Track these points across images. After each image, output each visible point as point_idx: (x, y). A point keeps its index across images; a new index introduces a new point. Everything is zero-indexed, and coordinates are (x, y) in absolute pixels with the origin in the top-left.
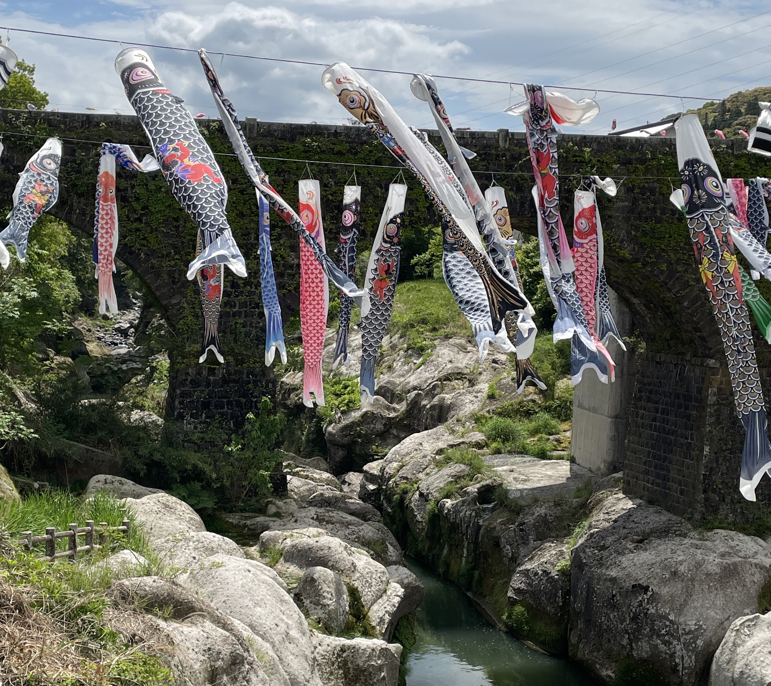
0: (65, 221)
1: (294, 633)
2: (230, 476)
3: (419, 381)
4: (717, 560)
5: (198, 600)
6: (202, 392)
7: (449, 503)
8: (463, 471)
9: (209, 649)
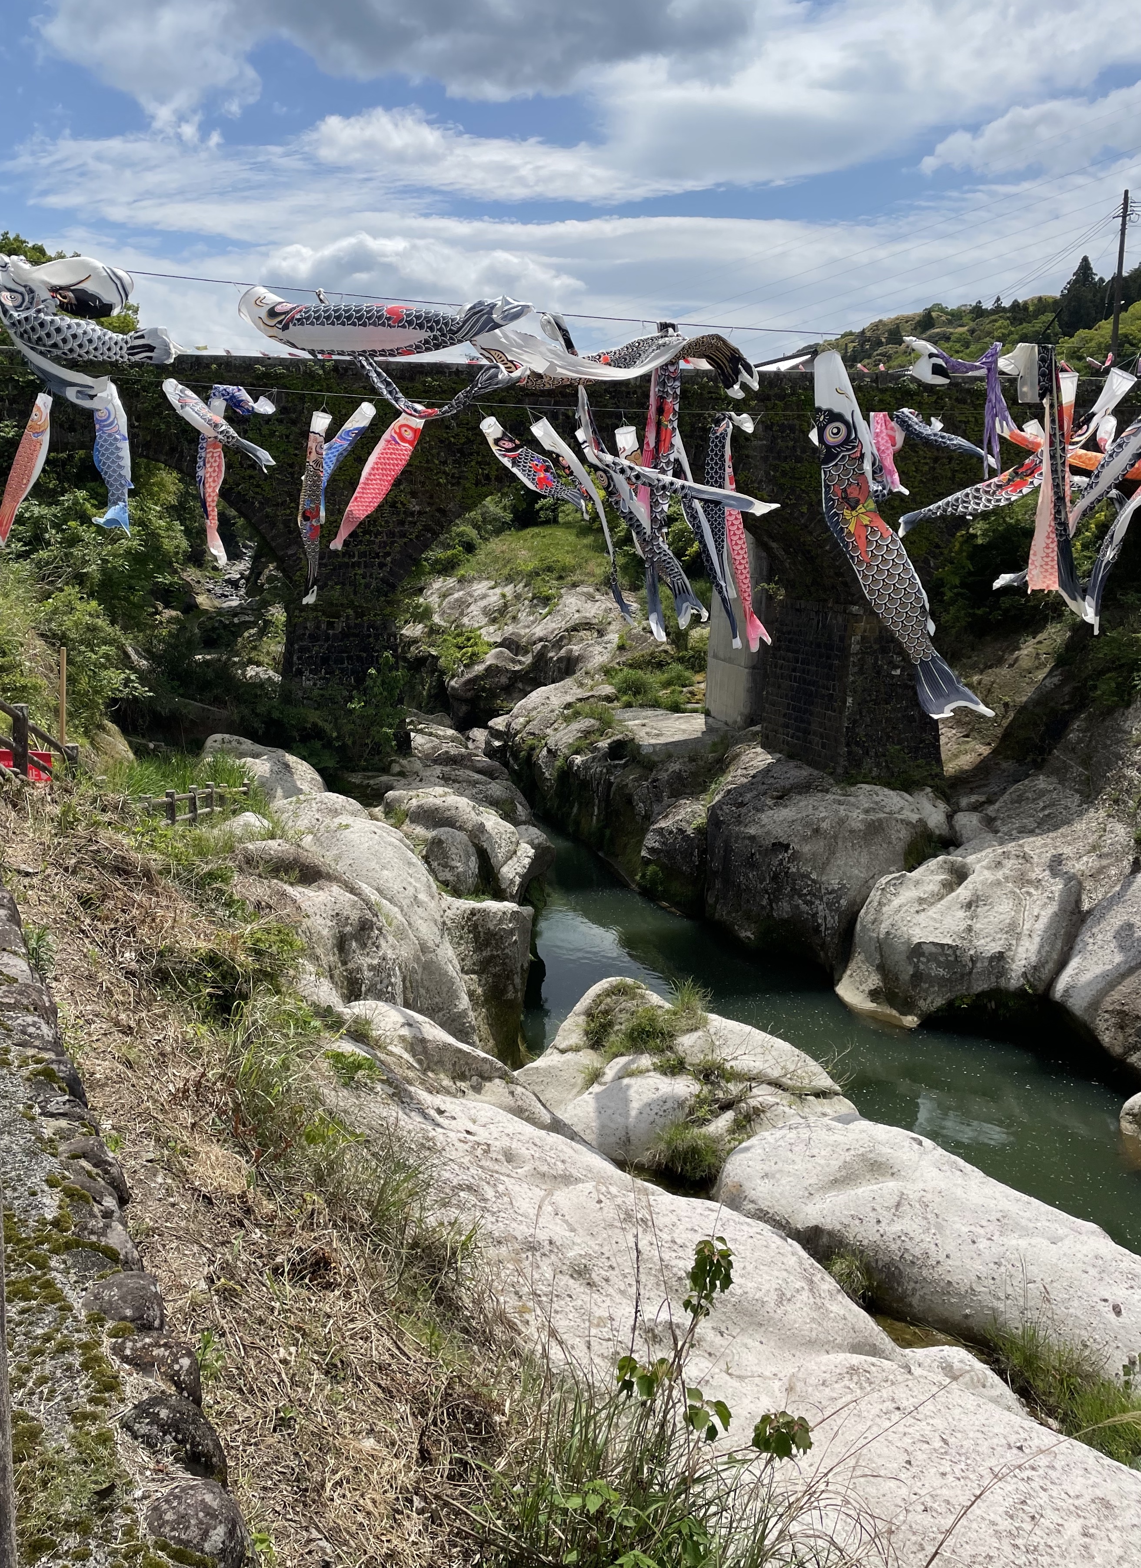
0: (176, 468)
1: (422, 897)
2: (351, 734)
3: (545, 632)
4: (861, 817)
5: (324, 864)
6: (321, 646)
7: (578, 759)
8: (593, 725)
9: (337, 914)
